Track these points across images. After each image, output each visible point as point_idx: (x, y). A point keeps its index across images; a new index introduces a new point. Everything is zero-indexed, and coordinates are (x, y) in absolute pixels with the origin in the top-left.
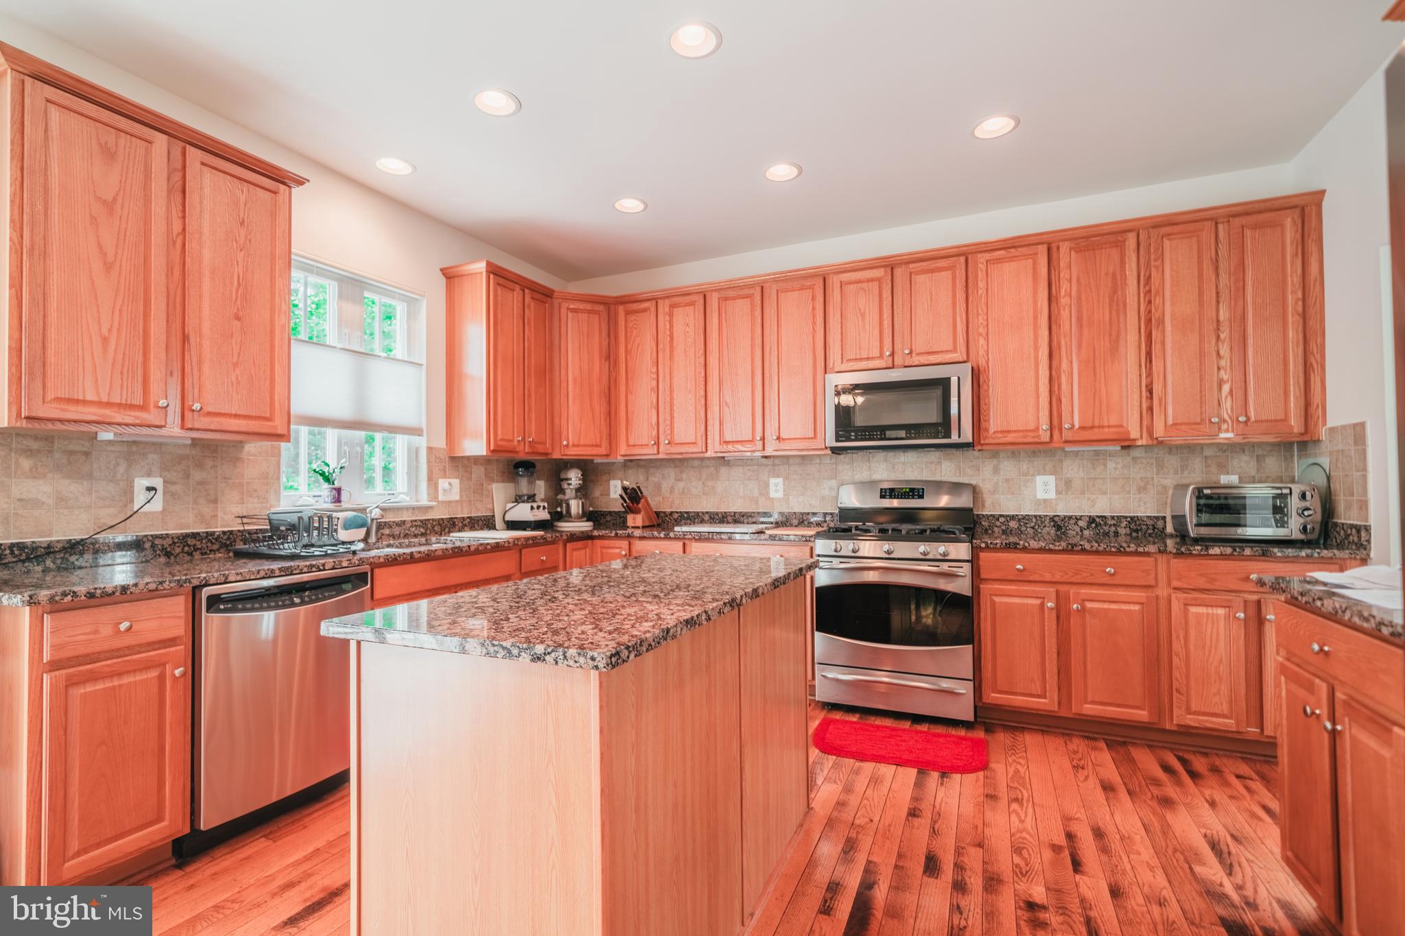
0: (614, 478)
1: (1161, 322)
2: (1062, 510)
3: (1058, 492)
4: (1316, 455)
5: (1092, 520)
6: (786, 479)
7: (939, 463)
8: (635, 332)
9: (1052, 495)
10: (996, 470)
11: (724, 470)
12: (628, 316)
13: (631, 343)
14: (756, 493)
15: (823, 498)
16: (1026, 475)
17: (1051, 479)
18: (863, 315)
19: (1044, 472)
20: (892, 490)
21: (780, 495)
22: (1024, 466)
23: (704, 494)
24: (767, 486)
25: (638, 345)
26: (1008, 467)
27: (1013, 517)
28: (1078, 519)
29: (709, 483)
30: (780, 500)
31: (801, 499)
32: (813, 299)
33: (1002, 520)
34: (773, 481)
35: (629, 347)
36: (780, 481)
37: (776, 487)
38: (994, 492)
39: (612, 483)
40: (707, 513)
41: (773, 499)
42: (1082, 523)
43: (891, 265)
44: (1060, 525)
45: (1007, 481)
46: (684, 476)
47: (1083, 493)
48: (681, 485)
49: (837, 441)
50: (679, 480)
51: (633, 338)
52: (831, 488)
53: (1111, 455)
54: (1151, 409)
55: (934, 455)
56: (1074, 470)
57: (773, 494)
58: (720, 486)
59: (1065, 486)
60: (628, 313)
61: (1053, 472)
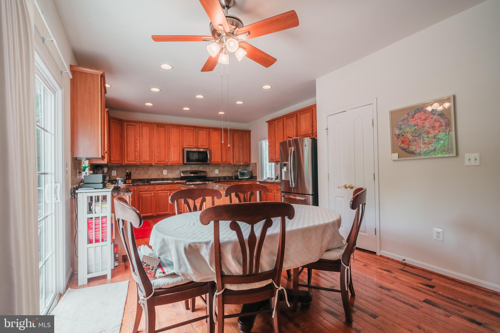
0: (113, 170)
1: (235, 146)
2: (219, 176)
3: (219, 172)
4: (250, 167)
5: (224, 177)
6: (167, 170)
7: (200, 167)
8: (130, 131)
9: (218, 173)
10: (209, 168)
11: (151, 168)
12: (128, 126)
13: (129, 133)
14: (160, 174)
15: (176, 174)
16: (214, 169)
17: (218, 170)
18: (190, 137)
19: (217, 169)
20: (192, 172)
21: (166, 174)
22: (214, 168)
23: (145, 174)
24: (162, 172)
25: (131, 134)
26: (211, 168)
27: (212, 177)
28: (222, 177)
29: (146, 171)
30: (166, 175)
31: (171, 175)
32: (180, 131)
33: (210, 178)
34: (164, 171)
35: (128, 134)
36: (166, 171)
37: (165, 172)
38: (209, 172)
39: (113, 172)
40: (146, 179)
41: (164, 175)
42: (222, 178)
43: (195, 127)
44: (219, 178)
45: (211, 170)
46: (138, 169)
47: (222, 172)
48: (138, 172)
49: (187, 162)
50: (136, 170)
51: (129, 132)
52: (178, 172)
53: (226, 166)
54: (233, 159)
55: (199, 166)
56: (221, 168)
57: (164, 174)
58: (150, 172)
59: (220, 171)
60: (127, 125)
61: (218, 169)
